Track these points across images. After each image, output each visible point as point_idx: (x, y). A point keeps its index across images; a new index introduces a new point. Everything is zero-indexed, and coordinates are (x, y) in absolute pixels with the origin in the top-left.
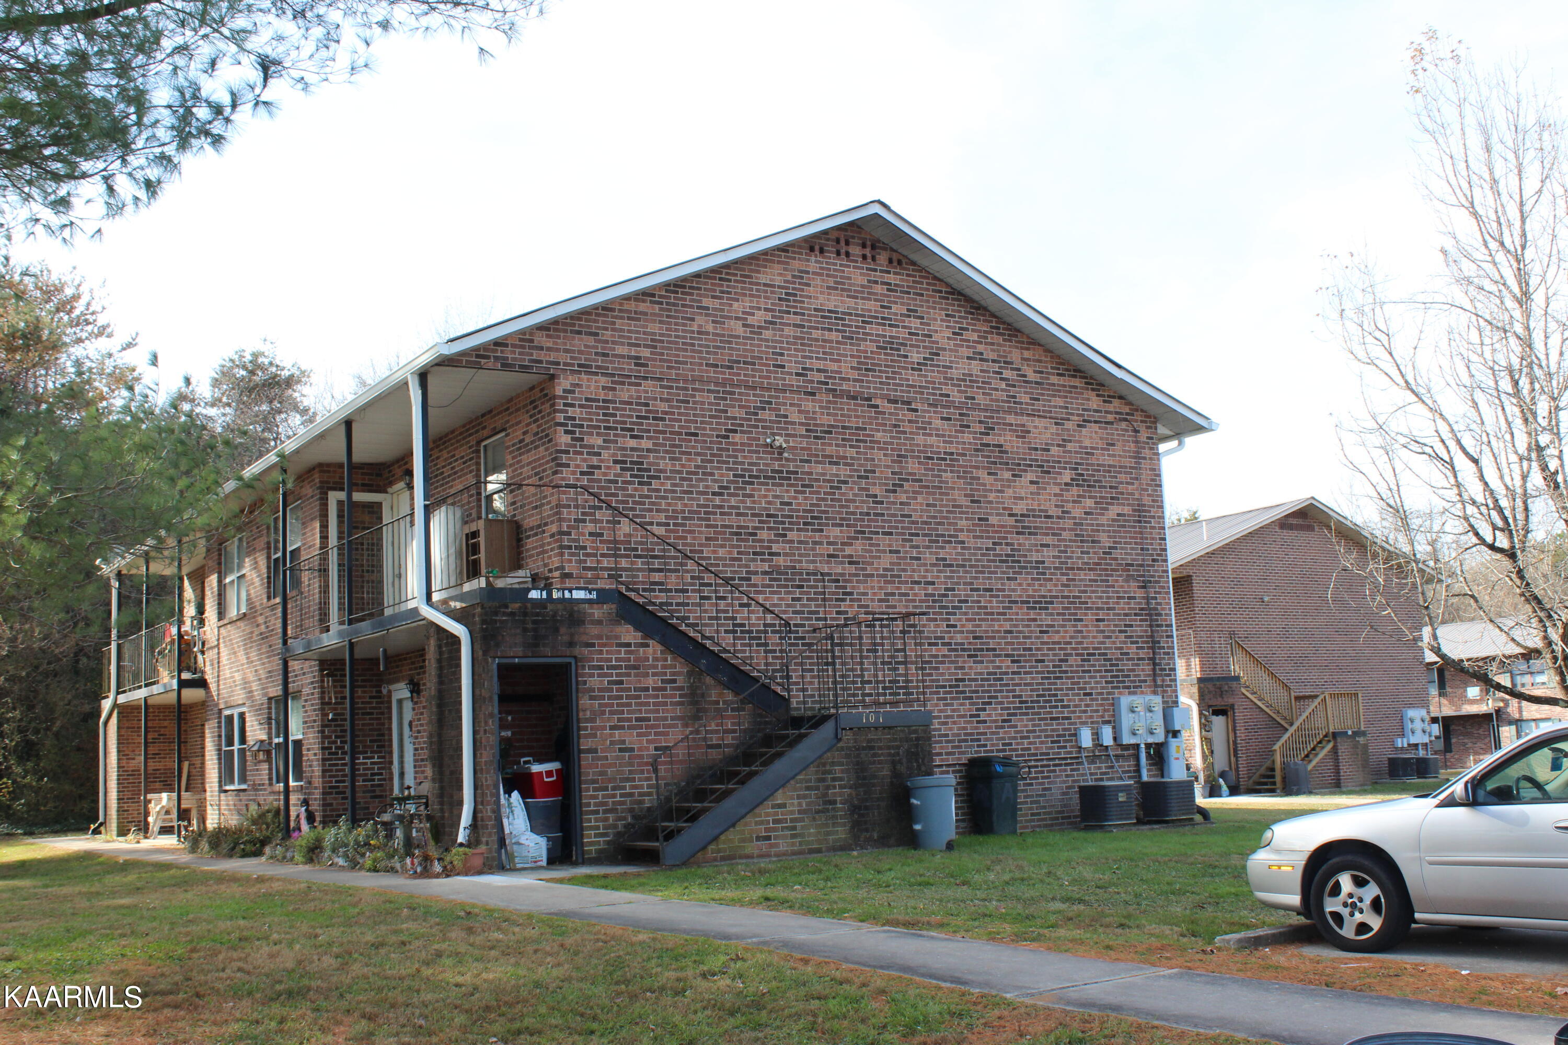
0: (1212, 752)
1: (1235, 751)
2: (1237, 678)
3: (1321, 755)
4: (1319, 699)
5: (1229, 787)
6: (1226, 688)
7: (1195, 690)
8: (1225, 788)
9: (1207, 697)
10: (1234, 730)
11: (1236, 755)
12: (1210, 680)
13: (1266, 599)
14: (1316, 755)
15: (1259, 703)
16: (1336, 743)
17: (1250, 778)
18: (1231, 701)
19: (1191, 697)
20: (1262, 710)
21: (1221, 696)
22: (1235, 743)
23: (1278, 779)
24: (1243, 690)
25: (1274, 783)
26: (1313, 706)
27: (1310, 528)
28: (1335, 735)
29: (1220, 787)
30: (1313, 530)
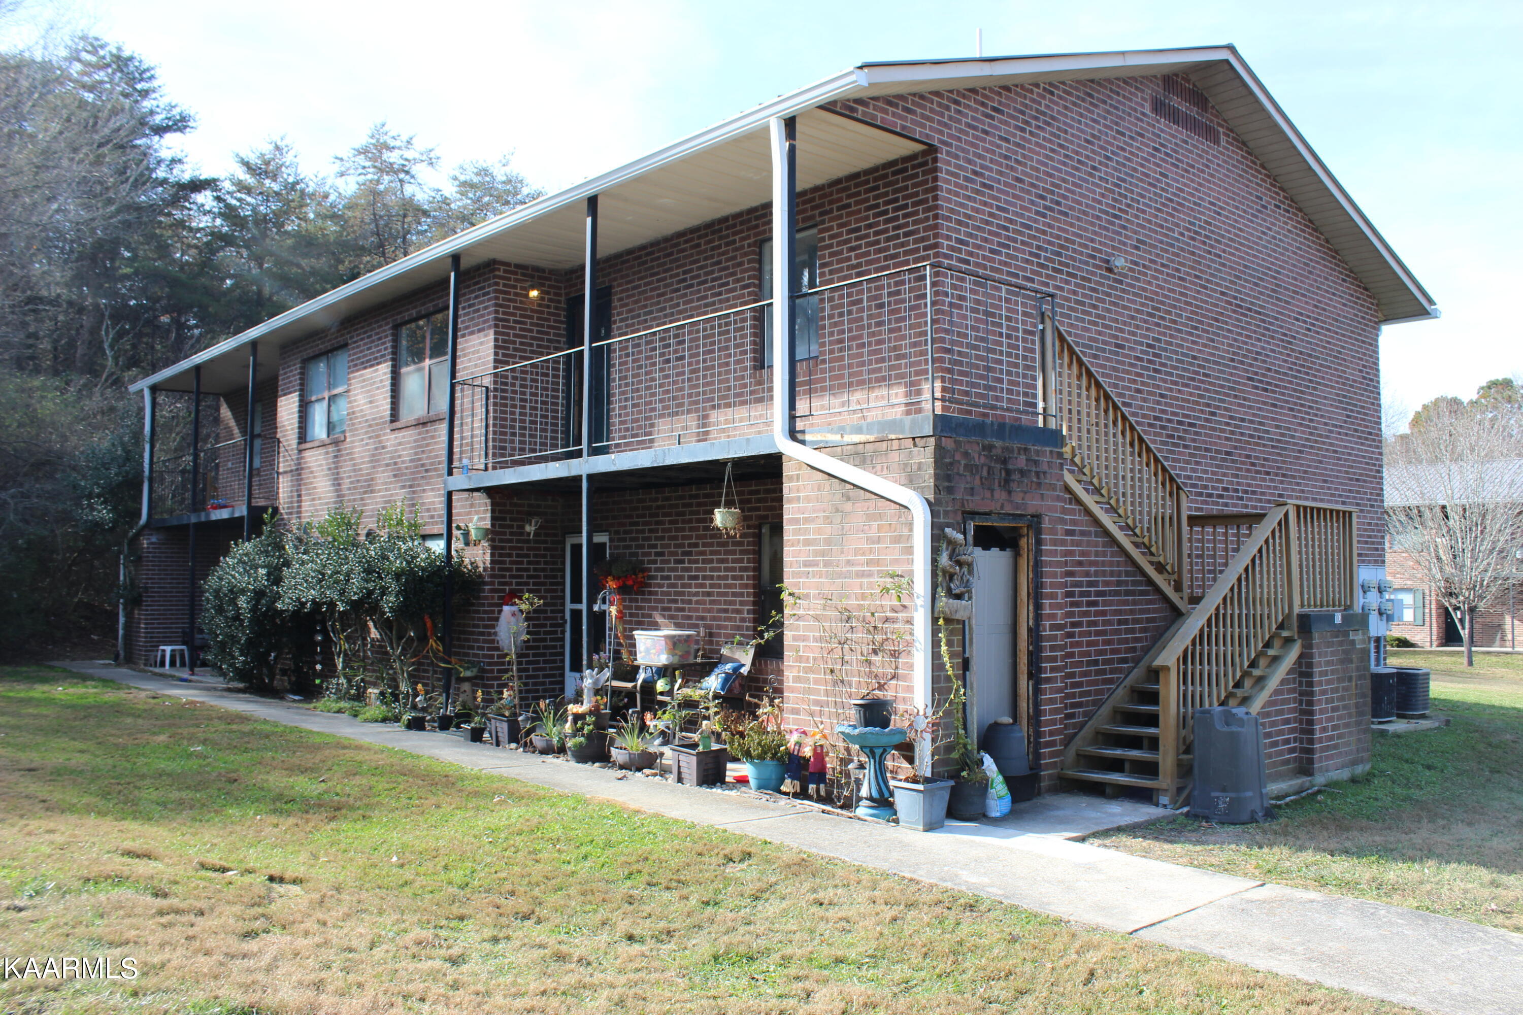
0: (966, 665)
1: (1035, 658)
2: (1054, 438)
3: (1273, 683)
4: (1263, 531)
5: (1009, 781)
6: (1021, 461)
7: (925, 457)
8: (999, 788)
9: (961, 486)
10: (1036, 596)
11: (1034, 674)
12: (978, 429)
13: (1120, 262)
14: (1260, 681)
15: (1107, 520)
16: (1308, 646)
17: (1068, 741)
18: (1033, 504)
19: (911, 482)
20: (1114, 541)
21: (1006, 483)
22: (1035, 634)
23: (1167, 758)
24: (1069, 479)
25: (1151, 769)
26: (1251, 548)
27: (1210, 134)
28: (1305, 624)
29: (984, 785)
30: (1217, 142)
